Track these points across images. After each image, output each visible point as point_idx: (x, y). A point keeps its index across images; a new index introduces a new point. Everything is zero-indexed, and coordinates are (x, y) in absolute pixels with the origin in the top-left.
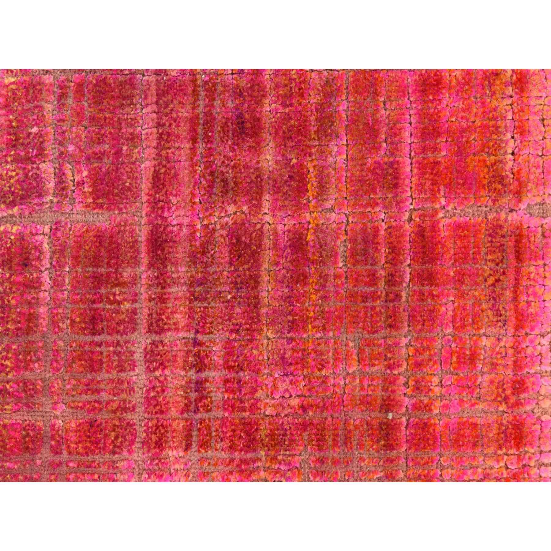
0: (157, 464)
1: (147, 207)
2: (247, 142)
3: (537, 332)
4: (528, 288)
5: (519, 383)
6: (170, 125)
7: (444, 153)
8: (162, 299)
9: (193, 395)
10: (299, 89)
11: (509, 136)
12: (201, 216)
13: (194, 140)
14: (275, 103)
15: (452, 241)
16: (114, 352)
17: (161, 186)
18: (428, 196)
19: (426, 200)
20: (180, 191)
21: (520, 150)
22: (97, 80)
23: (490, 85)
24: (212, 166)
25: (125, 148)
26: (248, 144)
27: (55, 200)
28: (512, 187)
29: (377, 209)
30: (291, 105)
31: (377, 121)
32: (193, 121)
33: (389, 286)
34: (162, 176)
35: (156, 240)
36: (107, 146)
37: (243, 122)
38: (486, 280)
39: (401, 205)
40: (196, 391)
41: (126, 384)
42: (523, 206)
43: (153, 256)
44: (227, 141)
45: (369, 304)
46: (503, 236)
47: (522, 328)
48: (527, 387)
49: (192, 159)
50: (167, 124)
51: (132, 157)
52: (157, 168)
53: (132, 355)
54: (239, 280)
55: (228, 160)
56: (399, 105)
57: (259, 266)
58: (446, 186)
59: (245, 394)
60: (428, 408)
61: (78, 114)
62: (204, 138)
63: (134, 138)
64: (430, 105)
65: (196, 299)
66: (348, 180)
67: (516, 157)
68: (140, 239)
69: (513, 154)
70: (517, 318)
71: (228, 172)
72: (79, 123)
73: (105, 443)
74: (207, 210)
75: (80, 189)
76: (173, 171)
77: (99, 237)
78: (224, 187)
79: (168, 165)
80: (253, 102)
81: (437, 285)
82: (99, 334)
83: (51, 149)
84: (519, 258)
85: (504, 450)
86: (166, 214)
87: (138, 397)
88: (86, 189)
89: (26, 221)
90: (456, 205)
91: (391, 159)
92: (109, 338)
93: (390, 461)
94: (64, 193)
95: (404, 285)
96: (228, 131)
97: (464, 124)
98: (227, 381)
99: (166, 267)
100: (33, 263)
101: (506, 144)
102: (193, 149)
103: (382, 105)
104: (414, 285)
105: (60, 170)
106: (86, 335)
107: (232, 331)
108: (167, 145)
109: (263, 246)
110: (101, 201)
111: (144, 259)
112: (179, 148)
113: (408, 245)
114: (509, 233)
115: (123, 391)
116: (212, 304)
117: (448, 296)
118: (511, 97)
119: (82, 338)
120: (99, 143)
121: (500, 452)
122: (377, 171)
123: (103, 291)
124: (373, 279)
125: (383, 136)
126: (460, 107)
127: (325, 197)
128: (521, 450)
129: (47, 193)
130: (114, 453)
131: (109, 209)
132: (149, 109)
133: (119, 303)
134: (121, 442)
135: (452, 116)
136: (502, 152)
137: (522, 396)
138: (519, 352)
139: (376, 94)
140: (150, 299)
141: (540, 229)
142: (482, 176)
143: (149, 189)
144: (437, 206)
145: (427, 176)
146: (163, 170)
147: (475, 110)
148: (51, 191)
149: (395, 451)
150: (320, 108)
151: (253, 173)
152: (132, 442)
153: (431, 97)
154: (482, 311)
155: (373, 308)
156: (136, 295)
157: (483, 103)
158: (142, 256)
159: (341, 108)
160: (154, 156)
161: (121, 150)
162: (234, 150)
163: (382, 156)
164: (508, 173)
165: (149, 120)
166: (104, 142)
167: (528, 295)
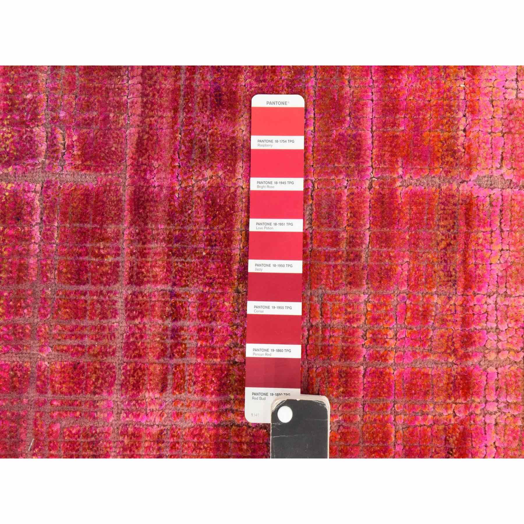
0: (134, 405)
1: (131, 169)
2: (224, 113)
3: (484, 292)
4: (476, 252)
5: (467, 337)
6: (154, 95)
7: (402, 128)
8: (143, 254)
9: (169, 342)
11: (461, 114)
12: (180, 178)
13: (175, 110)
14: (250, 78)
15: (408, 207)
16: (98, 301)
17: (144, 151)
18: (387, 166)
19: (385, 169)
20: (161, 156)
21: (471, 127)
23: (445, 68)
24: (190, 134)
25: (111, 115)
26: (224, 115)
27: (47, 162)
28: (463, 160)
29: (341, 177)
30: (265, 81)
31: (342, 97)
32: (175, 92)
33: (350, 247)
34: (145, 142)
35: (138, 199)
36: (95, 113)
37: (220, 95)
38: (438, 244)
39: (363, 173)
40: (172, 338)
41: (107, 330)
42: (472, 178)
43: (135, 215)
44: (206, 111)
45: (332, 263)
46: (455, 205)
47: (471, 288)
48: (474, 342)
49: (173, 127)
50: (151, 94)
51: (119, 123)
52: (141, 135)
53: (114, 304)
54: (214, 238)
55: (206, 129)
56: (362, 83)
57: (232, 226)
58: (402, 157)
59: (217, 342)
60: (383, 358)
61: (70, 83)
62: (185, 108)
63: (120, 106)
64: (390, 84)
65: (174, 254)
66: (315, 149)
67: (467, 133)
68: (123, 198)
69: (465, 131)
70: (465, 279)
71: (205, 140)
72: (71, 91)
73: (86, 384)
74: (185, 174)
75: (70, 153)
76: (155, 138)
77: (87, 194)
78: (201, 153)
79: (151, 132)
80: (229, 77)
81: (394, 247)
82: (84, 284)
83: (44, 114)
84: (468, 224)
85: (453, 399)
86: (148, 176)
87: (119, 343)
88: (75, 153)
89: (20, 180)
90: (412, 175)
91: (354, 132)
92: (93, 288)
93: (347, 406)
94: (56, 155)
95: (364, 246)
96: (207, 102)
97: (421, 102)
98: (200, 330)
99: (146, 224)
100: (25, 218)
101: (459, 121)
102: (175, 118)
103: (347, 83)
104: (372, 247)
105: (52, 134)
106: (71, 284)
107: (206, 285)
108: (151, 114)
109: (236, 209)
110: (88, 163)
111: (127, 216)
112: (162, 117)
113: (368, 211)
114: (460, 201)
115: (104, 336)
116: (189, 260)
117: (403, 257)
118: (464, 79)
119: (68, 288)
120: (88, 111)
121: (448, 401)
122: (341, 142)
123: (88, 245)
124: (335, 240)
125: (348, 111)
126: (418, 87)
128: (468, 399)
129: (40, 154)
130: (95, 393)
131: (96, 170)
132: (135, 80)
133: (103, 256)
134: (102, 384)
135: (410, 95)
136: (455, 128)
137: (470, 349)
138: (467, 310)
139: (342, 72)
140: (132, 254)
141: (488, 198)
142: (436, 150)
143: (133, 154)
144: (395, 176)
145: (386, 148)
146: (146, 136)
147: (430, 90)
148: (43, 154)
149: (353, 398)
150: (291, 84)
151: (228, 141)
152: (112, 384)
153: (391, 77)
154: (435, 272)
155: (335, 266)
156: (118, 249)
157: (438, 84)
158: (125, 214)
159: (310, 85)
160: (139, 123)
161: (108, 116)
162: (212, 119)
163: (346, 128)
164: (460, 147)
165: (134, 90)
166: (93, 109)
167: (476, 259)
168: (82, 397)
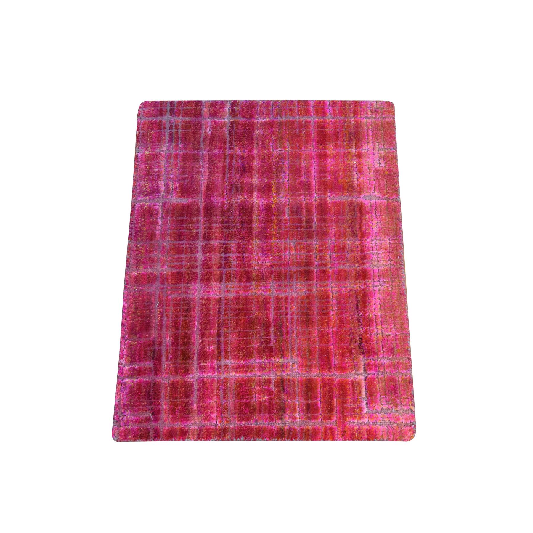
0: (207, 288)
1: (204, 196)
3: (370, 239)
4: (365, 224)
5: (363, 256)
6: (214, 168)
7: (329, 178)
8: (210, 228)
9: (223, 262)
10: (268, 157)
11: (355, 173)
12: (227, 199)
13: (224, 174)
14: (258, 161)
15: (333, 207)
16: (189, 247)
17: (210, 189)
18: (323, 192)
19: (322, 194)
20: (218, 191)
21: (360, 178)
22: (183, 154)
23: (347, 156)
24: (231, 183)
25: (195, 176)
26: (247, 175)
27: (165, 194)
28: (357, 190)
29: (302, 197)
30: (265, 162)
31: (301, 167)
32: (224, 167)
33: (307, 223)
34: (210, 186)
35: (207, 207)
36: (187, 176)
37: (245, 168)
38: (348, 221)
39: (312, 195)
40: (224, 260)
41: (194, 258)
42: (362, 196)
43: (206, 213)
44: (238, 174)
45: (299, 230)
46: (354, 206)
47: (364, 238)
48: (367, 258)
51: (198, 179)
52: (208, 183)
53: (197, 248)
54: (243, 221)
55: (238, 180)
56: (310, 162)
57: (252, 217)
58: (329, 189)
59: (246, 262)
60: (325, 265)
61: (175, 165)
62: (228, 173)
63: (199, 173)
64: (322, 162)
65: (225, 228)
66: (289, 187)
68: (200, 207)
69: (357, 179)
70: (361, 234)
71: (238, 184)
72: (176, 168)
73: (184, 280)
74: (229, 197)
75: (175, 191)
76: (215, 184)
77: (183, 206)
78: (237, 189)
79: (213, 182)
80: (249, 161)
81: (328, 223)
82: (182, 241)
83: (163, 176)
84: (361, 213)
85: (358, 280)
86: (212, 199)
87: (199, 263)
88: (178, 190)
89: (152, 201)
90: (334, 196)
91: (307, 180)
92: (186, 242)
93: (310, 285)
94: (169, 192)
95: (314, 223)
96: (239, 170)
97: (336, 168)
98: (237, 257)
99: (212, 217)
100: (154, 216)
101: (354, 175)
102: (224, 178)
103: (303, 162)
104: (317, 223)
105: (167, 184)
106: (176, 241)
107: (240, 239)
108: (213, 175)
109: (253, 210)
110: (184, 194)
111: (202, 213)
112: (218, 176)
113: (315, 210)
114: (357, 205)
115: (192, 261)
116: (232, 230)
117: (332, 226)
119: (175, 242)
120: (184, 175)
121: (356, 281)
122: (301, 184)
123: (184, 226)
124: (300, 221)
125: (303, 172)
126: (335, 163)
127: (279, 193)
128: (366, 281)
129: (161, 192)
130: (188, 283)
131: (187, 197)
132: (206, 163)
133: (191, 230)
134: (191, 279)
135: (331, 166)
136: (352, 178)
137: (365, 261)
138: (363, 246)
139: (300, 158)
140: (205, 228)
141: (369, 204)
142: (345, 186)
143: (205, 190)
144: (327, 196)
145: (322, 186)
146: (211, 184)
147: (341, 164)
148: (163, 191)
149: (311, 282)
150: (277, 163)
151: (249, 185)
152: (196, 279)
153: (323, 160)
154: (347, 232)
155: (301, 231)
156: (198, 227)
157: (344, 162)
158: (201, 213)
159: (286, 163)
160: (207, 179)
161: (193, 177)
162: (241, 177)
163: (303, 178)
164: (355, 185)
165: (205, 167)
166: (186, 174)
167: (366, 226)
168: (182, 285)
